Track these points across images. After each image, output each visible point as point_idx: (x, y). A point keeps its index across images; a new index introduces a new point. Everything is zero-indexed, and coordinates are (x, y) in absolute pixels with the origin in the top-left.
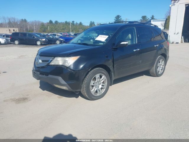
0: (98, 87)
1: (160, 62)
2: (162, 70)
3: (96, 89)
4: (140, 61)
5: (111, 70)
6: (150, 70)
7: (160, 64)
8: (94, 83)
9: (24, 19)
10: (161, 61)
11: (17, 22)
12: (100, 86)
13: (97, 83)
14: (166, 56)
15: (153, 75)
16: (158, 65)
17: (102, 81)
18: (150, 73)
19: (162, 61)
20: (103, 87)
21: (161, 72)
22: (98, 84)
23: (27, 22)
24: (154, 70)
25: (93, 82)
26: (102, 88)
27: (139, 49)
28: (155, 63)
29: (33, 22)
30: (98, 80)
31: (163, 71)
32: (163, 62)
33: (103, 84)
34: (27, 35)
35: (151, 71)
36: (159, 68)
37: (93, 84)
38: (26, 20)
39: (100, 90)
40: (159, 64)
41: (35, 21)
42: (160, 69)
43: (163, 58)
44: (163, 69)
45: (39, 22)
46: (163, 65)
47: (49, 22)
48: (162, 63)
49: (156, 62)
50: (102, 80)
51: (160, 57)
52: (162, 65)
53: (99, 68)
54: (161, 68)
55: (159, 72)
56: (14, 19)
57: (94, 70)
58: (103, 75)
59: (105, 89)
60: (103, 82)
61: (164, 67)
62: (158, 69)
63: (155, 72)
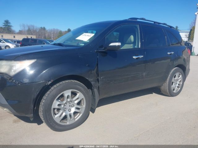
0: (70, 110)
1: (175, 76)
2: (178, 87)
3: (64, 114)
4: (144, 74)
5: (93, 85)
6: (160, 86)
7: (176, 79)
8: (59, 105)
9: (43, 27)
10: (177, 75)
11: (36, 30)
12: (73, 110)
13: (68, 105)
14: (185, 68)
15: (165, 94)
16: (173, 81)
17: (76, 102)
18: (161, 90)
19: (179, 74)
20: (77, 111)
21: (176, 90)
22: (70, 106)
23: (46, 30)
24: (167, 87)
25: (58, 103)
26: (75, 113)
27: (142, 56)
28: (169, 78)
29: (51, 30)
30: (69, 100)
31: (180, 88)
32: (181, 76)
33: (79, 107)
34: (38, 41)
35: (162, 88)
36: (174, 84)
37: (57, 107)
38: (45, 28)
39: (72, 115)
40: (173, 79)
41: (54, 29)
42: (175, 86)
43: (181, 70)
44: (180, 86)
45: (57, 30)
46: (181, 81)
47: (67, 30)
48: (179, 78)
49: (170, 76)
50: (76, 100)
51: (176, 69)
52: (179, 80)
53: (70, 81)
54: (177, 85)
55: (174, 90)
56: (33, 26)
57: (61, 83)
58: (78, 93)
59: (81, 114)
60: (79, 104)
61: (181, 84)
62: (172, 86)
63: (168, 90)
